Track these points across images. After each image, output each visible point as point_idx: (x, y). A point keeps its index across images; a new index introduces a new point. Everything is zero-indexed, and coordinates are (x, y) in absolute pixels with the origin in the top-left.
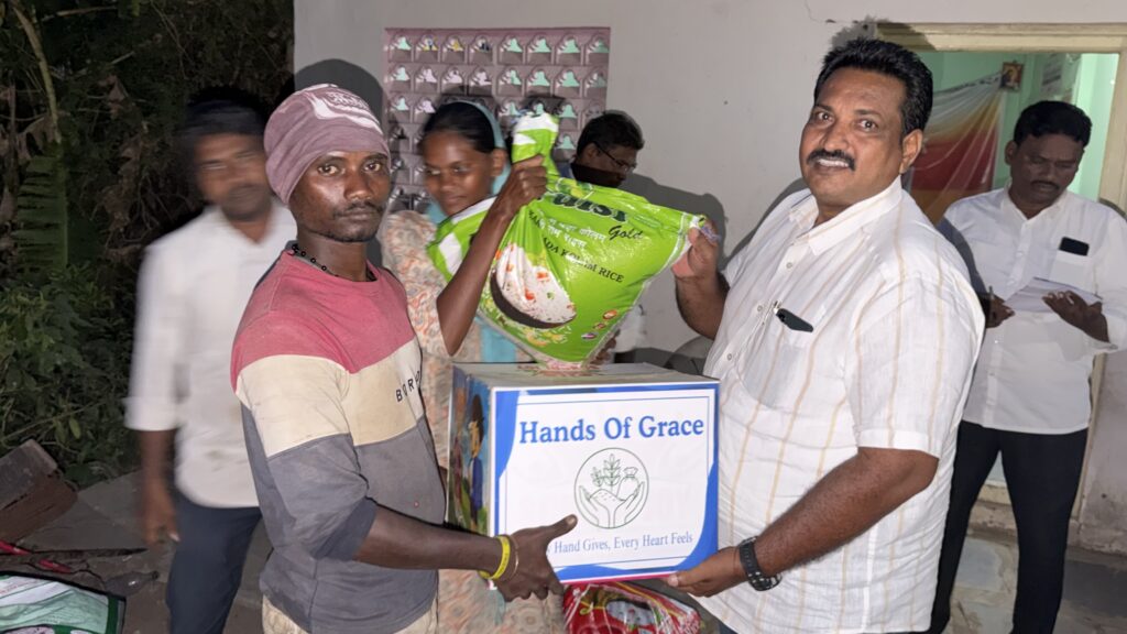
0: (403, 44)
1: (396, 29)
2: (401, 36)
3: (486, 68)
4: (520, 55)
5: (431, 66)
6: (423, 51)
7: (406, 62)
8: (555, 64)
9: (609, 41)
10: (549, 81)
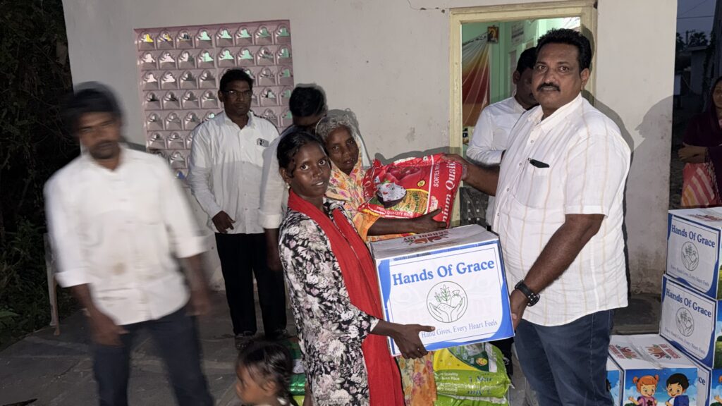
0: (147, 39)
1: (142, 29)
2: (146, 33)
7: (151, 50)
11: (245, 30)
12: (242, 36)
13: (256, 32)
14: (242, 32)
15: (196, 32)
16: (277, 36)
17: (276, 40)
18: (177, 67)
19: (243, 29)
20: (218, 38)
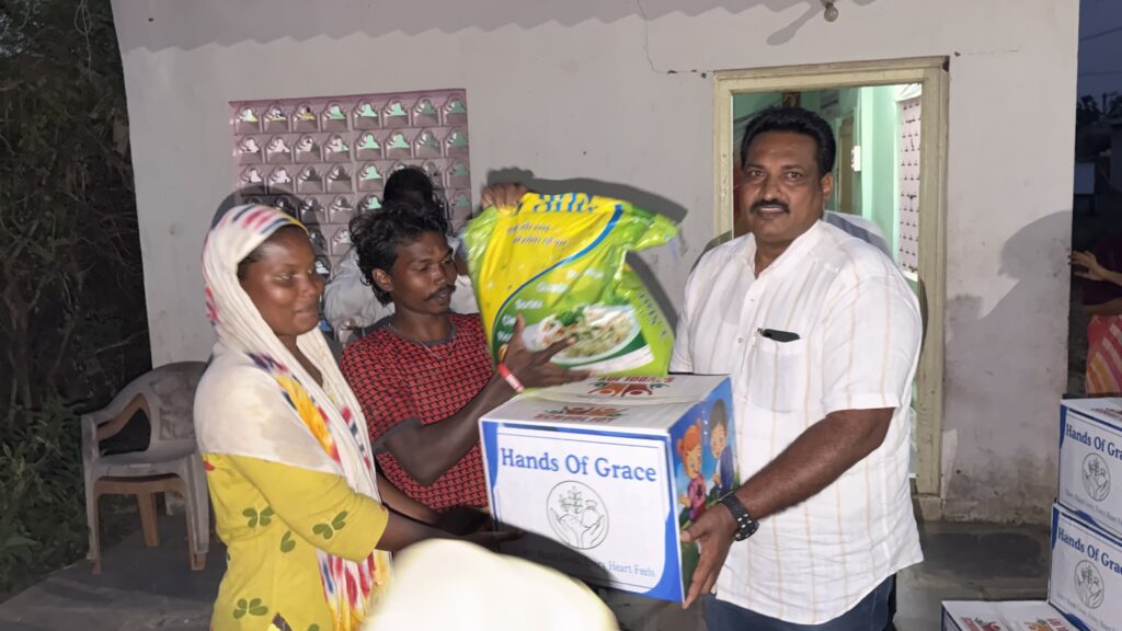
0: (249, 116)
1: (241, 102)
2: (247, 109)
3: (341, 135)
4: (376, 119)
5: (283, 136)
6: (271, 122)
7: (254, 134)
8: (413, 126)
9: (465, 102)
10: (409, 144)
11: (398, 105)
12: (393, 114)
13: (414, 107)
14: (393, 107)
15: (322, 107)
16: (446, 113)
17: (445, 120)
18: (293, 160)
19: (394, 103)
20: (356, 116)
